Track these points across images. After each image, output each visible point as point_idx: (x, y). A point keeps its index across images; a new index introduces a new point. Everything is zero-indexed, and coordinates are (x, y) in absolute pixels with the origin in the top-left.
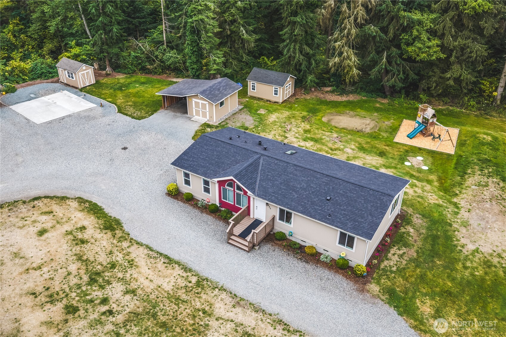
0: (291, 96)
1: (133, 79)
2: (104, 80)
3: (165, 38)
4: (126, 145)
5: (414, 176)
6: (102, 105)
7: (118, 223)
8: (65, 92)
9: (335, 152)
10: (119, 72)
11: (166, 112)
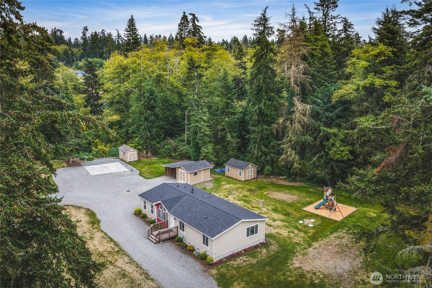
0: (254, 178)
1: (161, 160)
2: (143, 159)
3: (186, 139)
4: (129, 190)
5: (298, 228)
6: (132, 171)
7: (99, 221)
8: (118, 163)
9: (254, 209)
10: (155, 156)
11: (166, 177)
